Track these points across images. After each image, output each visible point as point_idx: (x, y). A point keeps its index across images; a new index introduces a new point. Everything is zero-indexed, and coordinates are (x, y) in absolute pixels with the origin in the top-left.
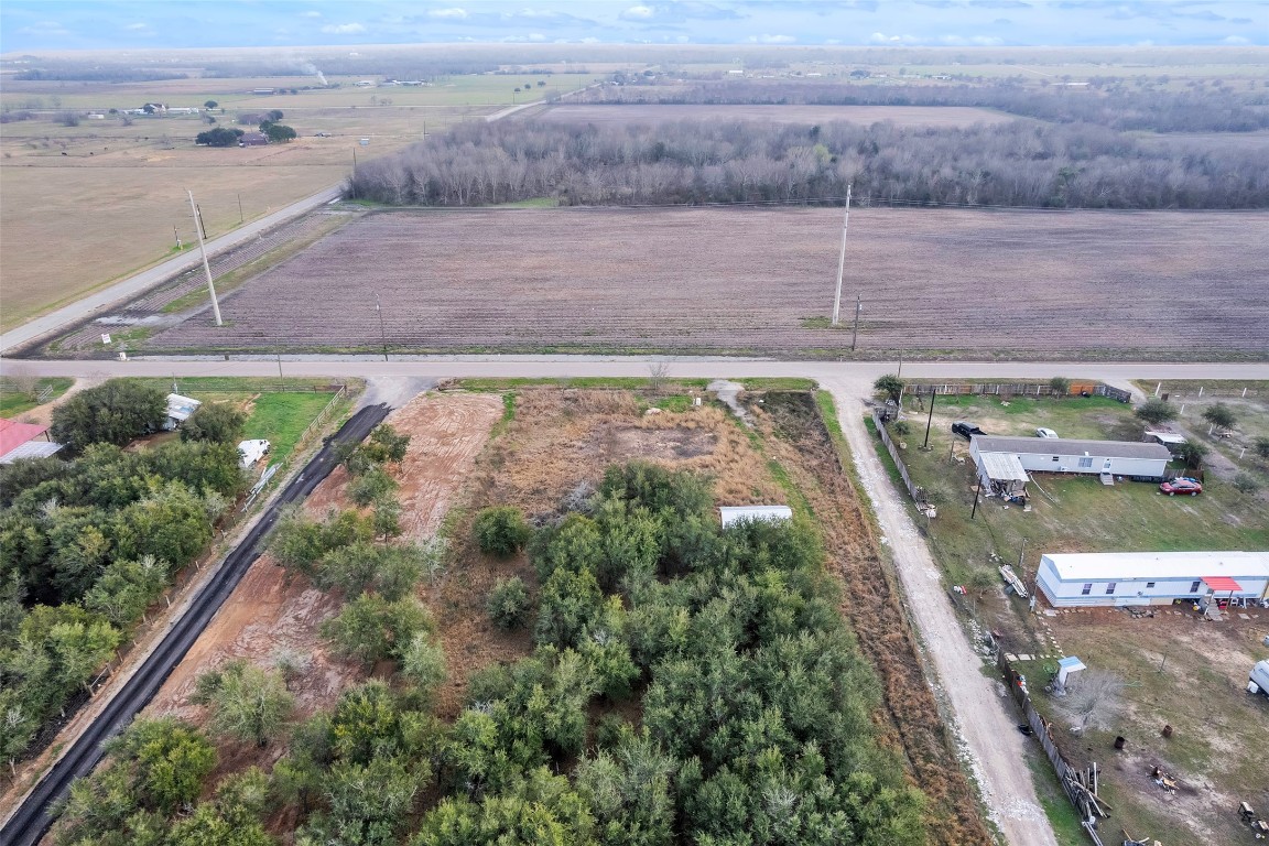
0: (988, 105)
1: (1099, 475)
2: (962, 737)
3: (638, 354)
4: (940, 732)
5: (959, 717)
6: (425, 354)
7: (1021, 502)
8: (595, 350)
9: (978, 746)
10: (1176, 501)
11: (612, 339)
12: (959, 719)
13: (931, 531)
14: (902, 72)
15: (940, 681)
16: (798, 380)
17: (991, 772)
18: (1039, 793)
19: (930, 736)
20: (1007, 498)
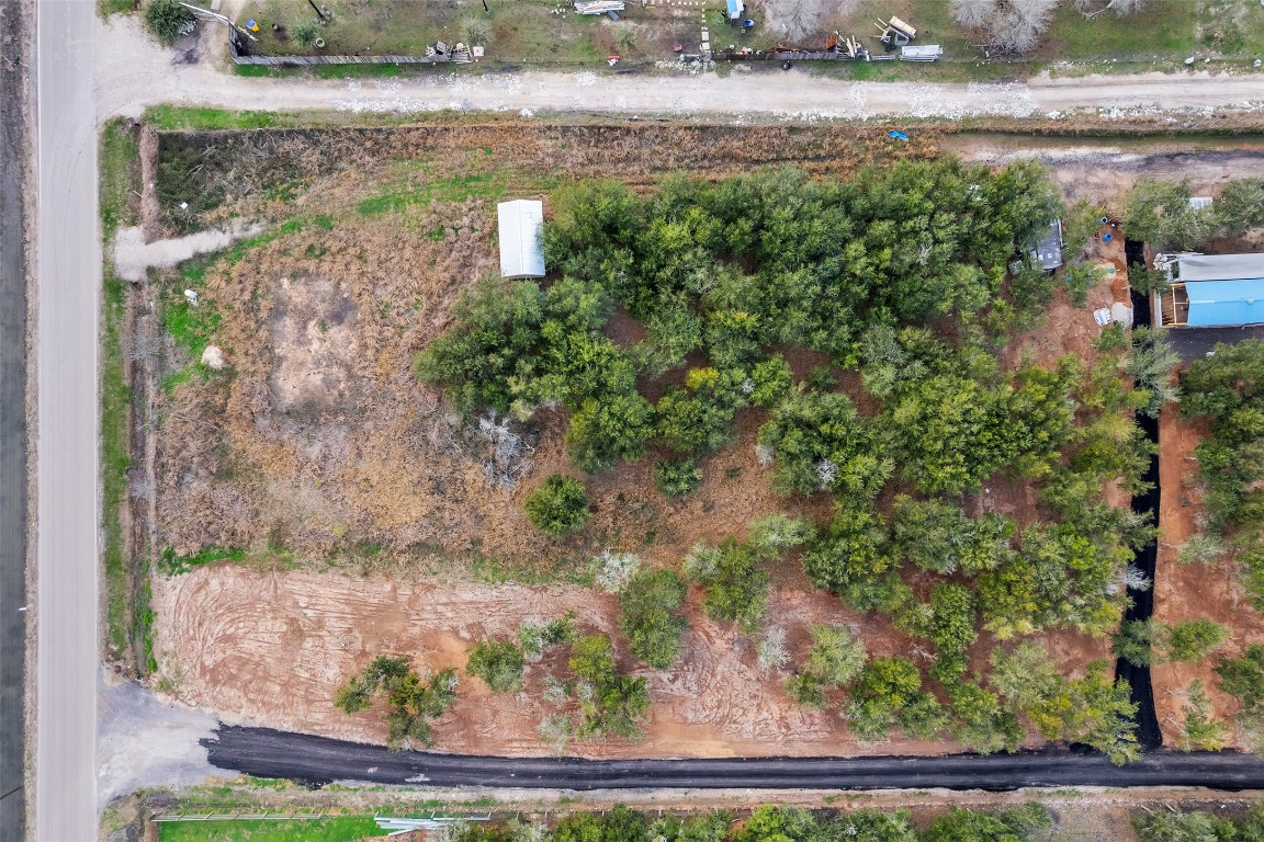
2: (795, 114)
4: (792, 130)
5: (774, 111)
9: (804, 106)
12: (777, 111)
15: (735, 114)
17: (827, 105)
18: (842, 78)
19: (796, 138)
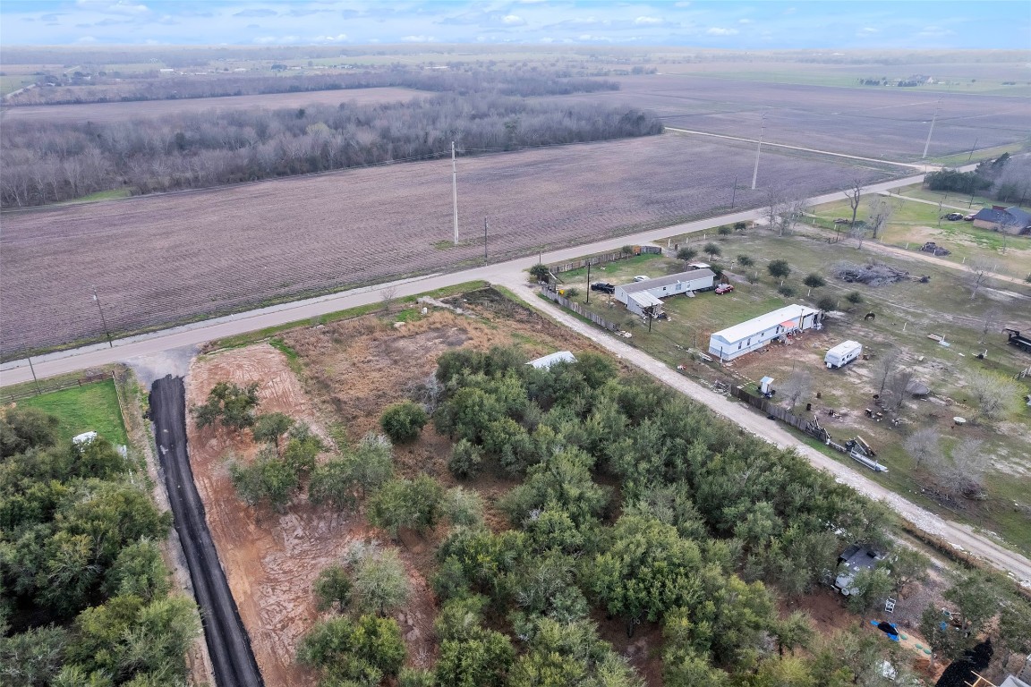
0: (399, 85)
1: (685, 293)
3: (341, 291)
6: (154, 331)
7: (664, 317)
8: (305, 294)
9: (760, 432)
10: (727, 297)
11: (308, 284)
13: (636, 343)
14: (310, 64)
16: (473, 283)
20: (656, 317)
